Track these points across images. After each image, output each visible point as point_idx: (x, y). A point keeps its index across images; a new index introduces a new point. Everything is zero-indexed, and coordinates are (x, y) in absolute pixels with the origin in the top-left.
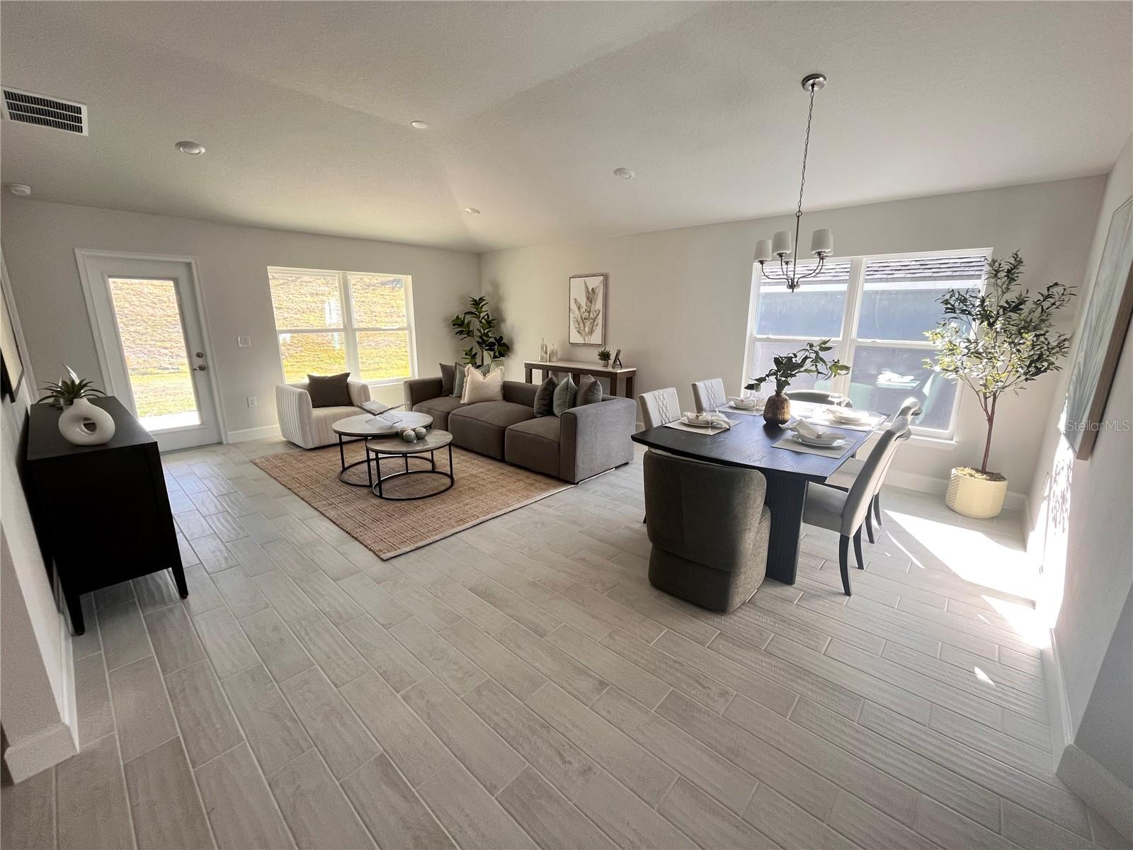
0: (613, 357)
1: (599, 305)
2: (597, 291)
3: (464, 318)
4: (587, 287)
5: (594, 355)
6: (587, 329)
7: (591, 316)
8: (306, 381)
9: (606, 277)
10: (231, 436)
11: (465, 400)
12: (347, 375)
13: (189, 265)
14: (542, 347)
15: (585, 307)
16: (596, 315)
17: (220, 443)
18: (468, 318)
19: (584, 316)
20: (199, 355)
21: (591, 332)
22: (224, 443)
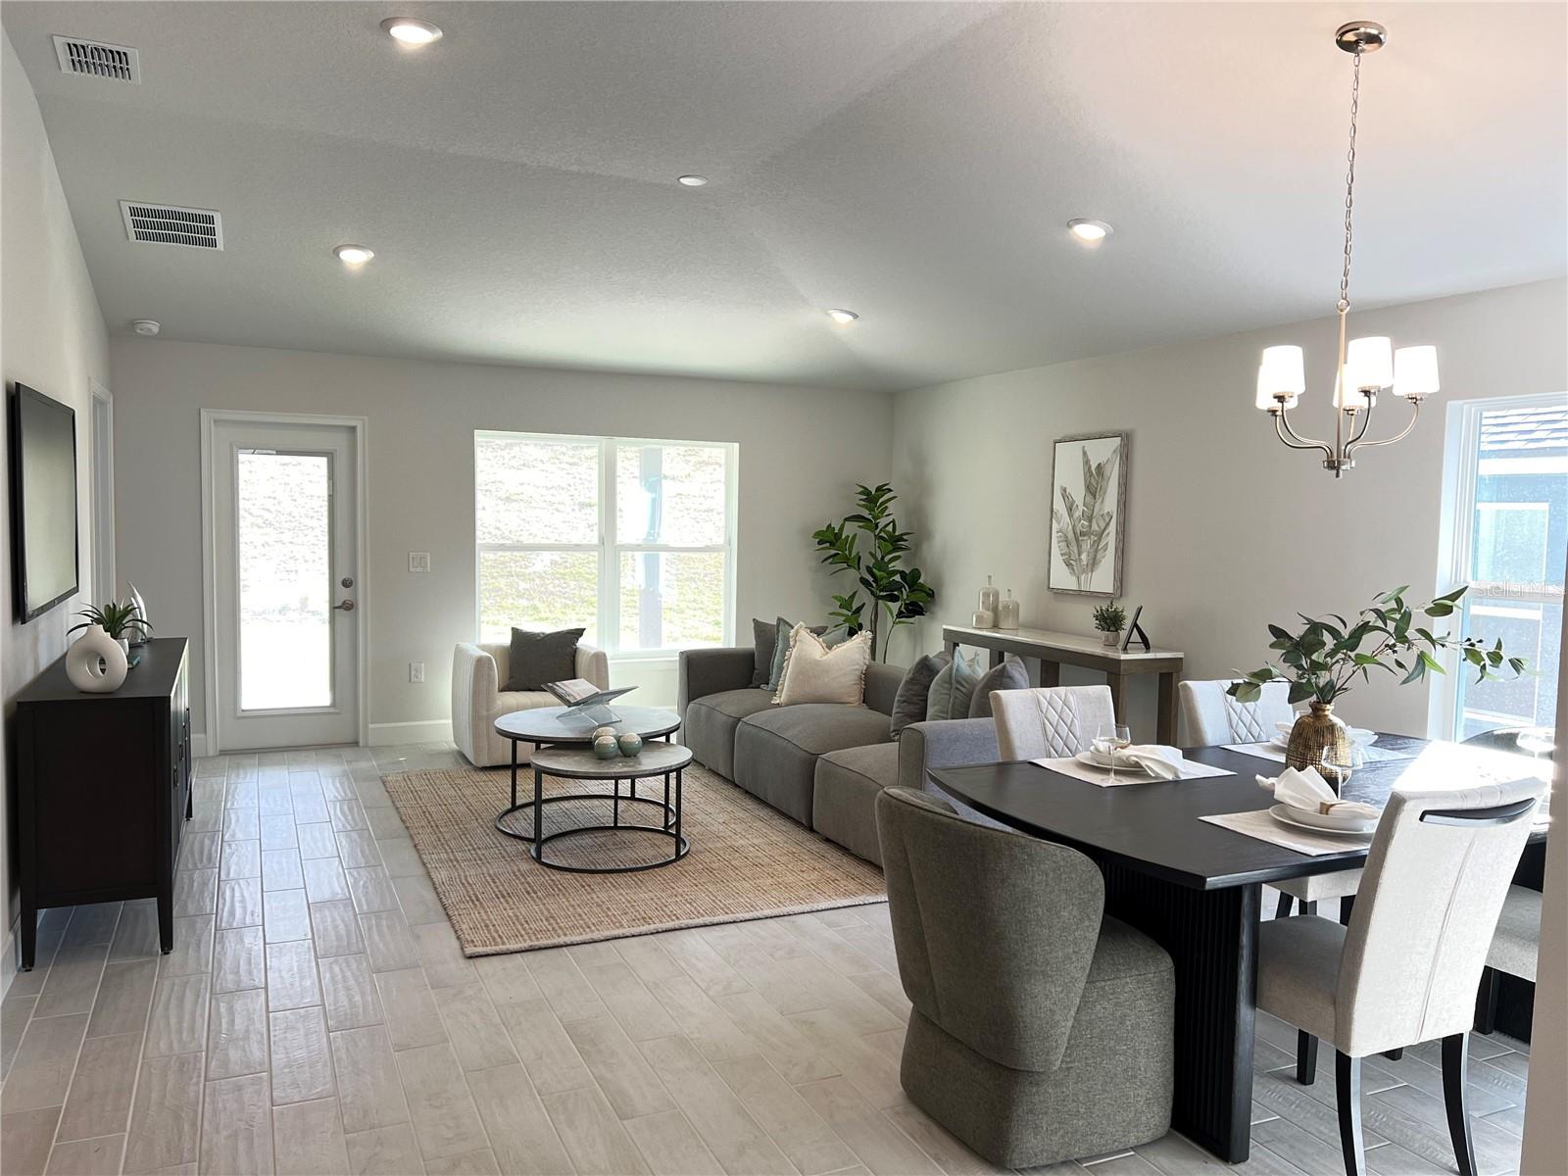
0: (1127, 624)
1: (1110, 502)
2: (1107, 472)
3: (842, 528)
4: (1087, 462)
5: (1085, 616)
6: (1084, 556)
7: (1095, 527)
8: (506, 640)
9: (1127, 439)
10: (374, 731)
11: (780, 698)
12: (579, 632)
13: (353, 429)
14: (986, 595)
15: (1081, 507)
16: (1103, 525)
17: (355, 744)
18: (851, 529)
19: (1078, 529)
20: (347, 584)
21: (1094, 563)
22: (361, 744)
